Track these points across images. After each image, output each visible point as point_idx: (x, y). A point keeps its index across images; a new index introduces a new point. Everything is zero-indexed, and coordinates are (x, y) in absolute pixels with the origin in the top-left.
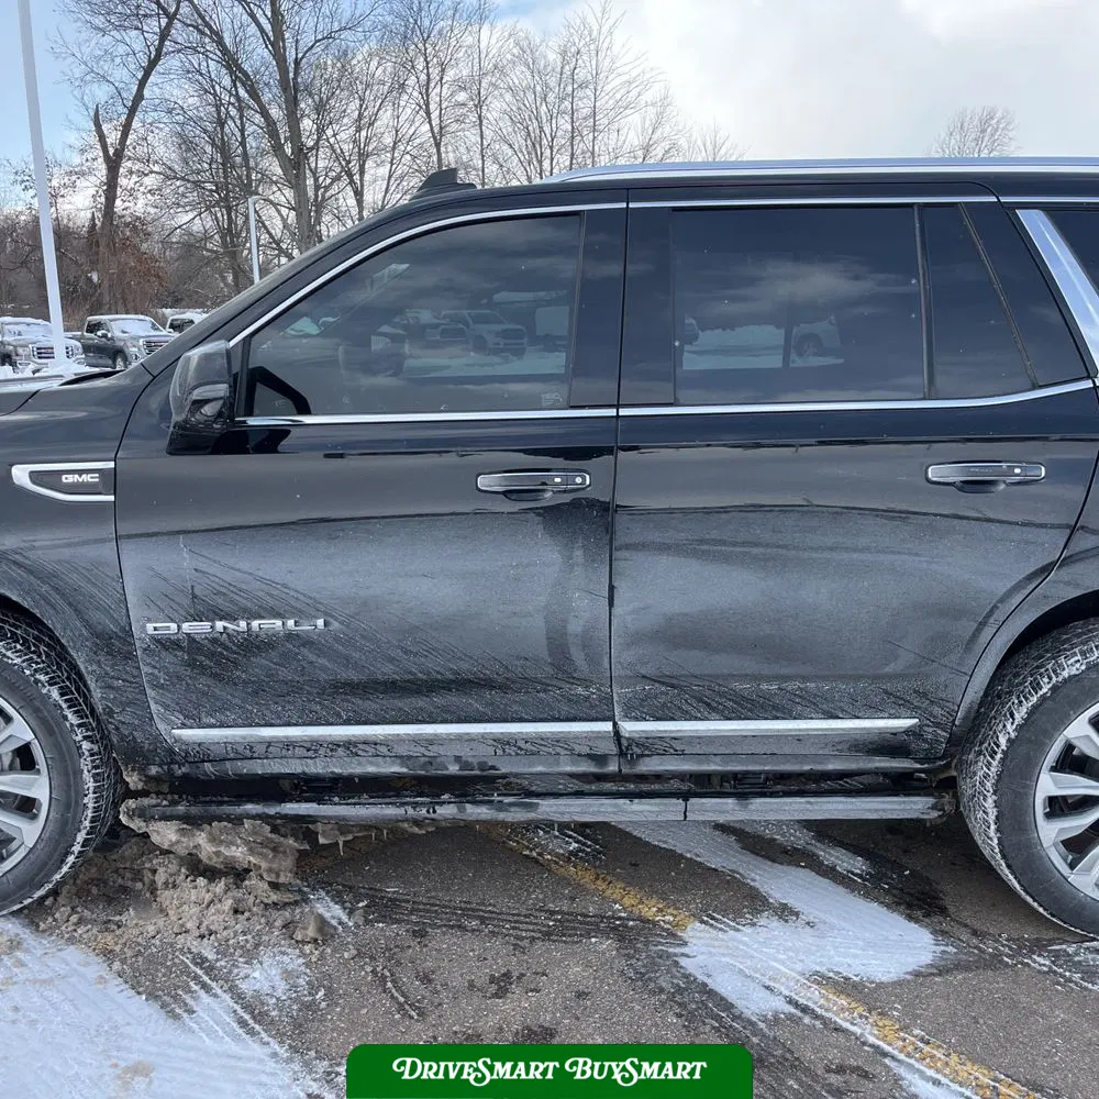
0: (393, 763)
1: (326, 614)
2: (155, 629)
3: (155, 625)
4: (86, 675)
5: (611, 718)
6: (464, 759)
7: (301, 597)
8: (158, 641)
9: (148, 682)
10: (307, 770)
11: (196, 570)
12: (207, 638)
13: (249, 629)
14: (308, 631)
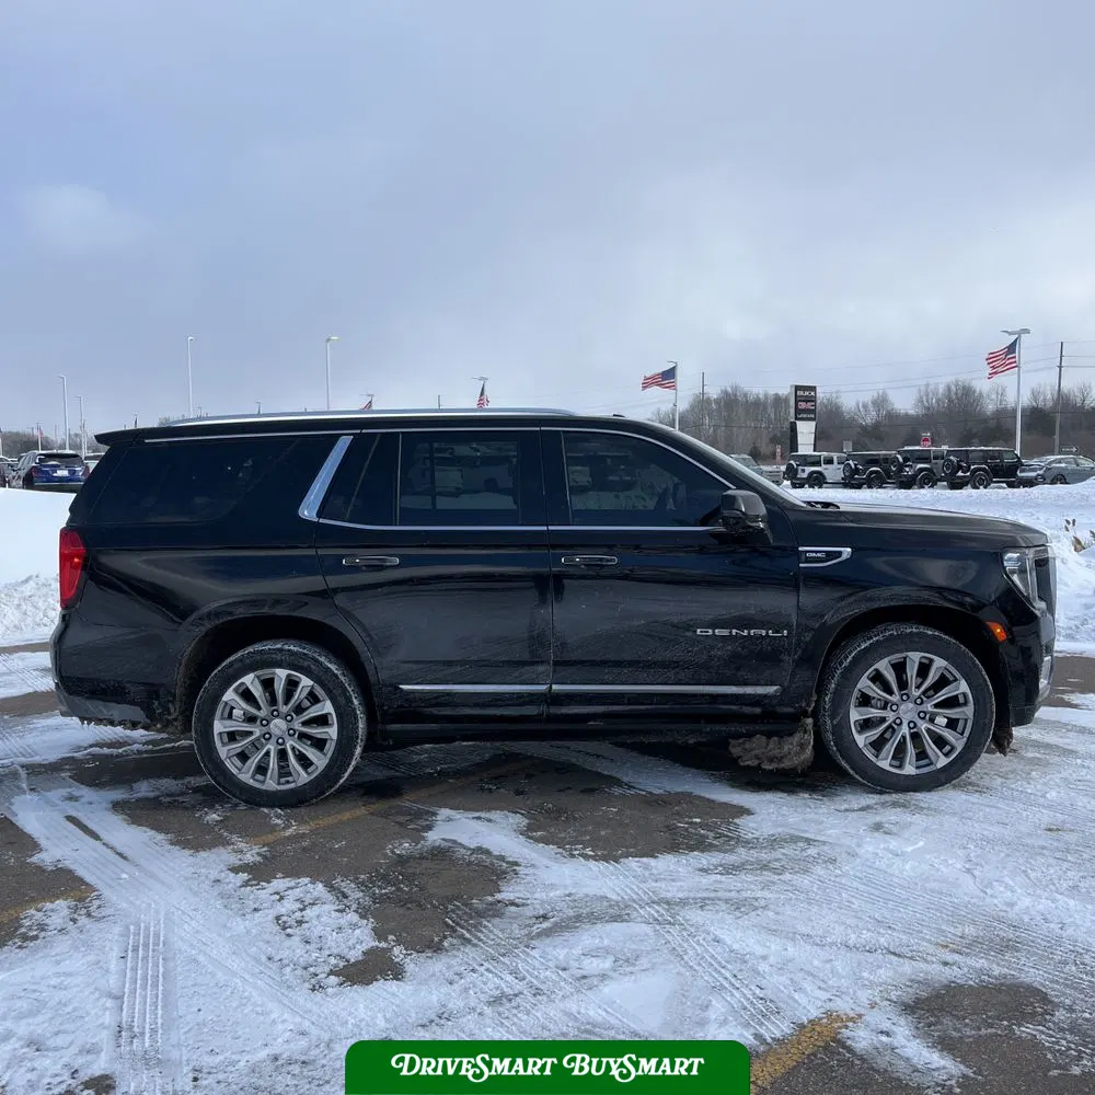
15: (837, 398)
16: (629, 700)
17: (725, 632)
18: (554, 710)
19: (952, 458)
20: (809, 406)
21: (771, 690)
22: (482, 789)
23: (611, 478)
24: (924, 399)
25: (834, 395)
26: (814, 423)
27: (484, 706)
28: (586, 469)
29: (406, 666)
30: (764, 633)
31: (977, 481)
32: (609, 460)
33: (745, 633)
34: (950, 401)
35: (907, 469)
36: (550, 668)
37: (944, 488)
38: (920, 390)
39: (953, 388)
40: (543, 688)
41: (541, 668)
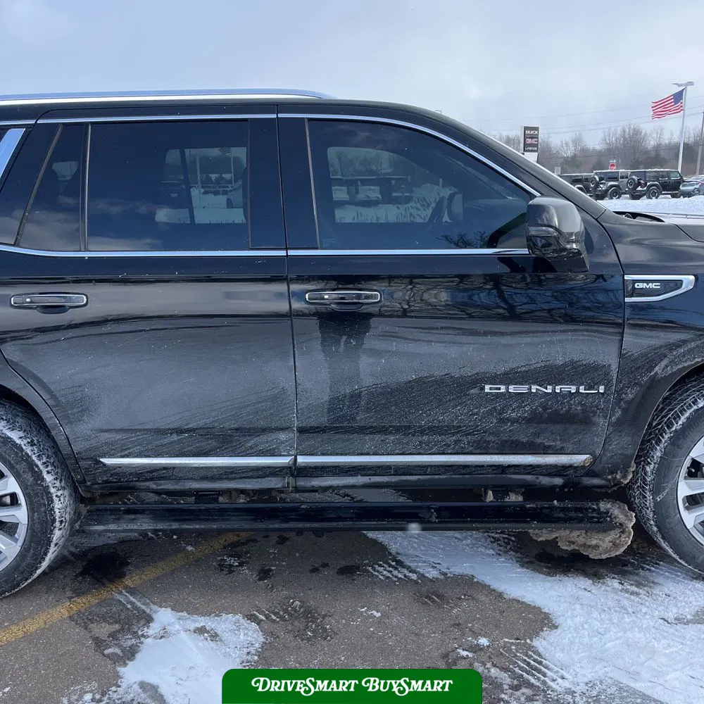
15: (549, 138)
16: (396, 471)
17: (523, 389)
18: (302, 482)
19: (634, 177)
20: (533, 141)
21: (580, 459)
22: (221, 566)
23: (394, 194)
24: (607, 138)
25: (546, 136)
26: (537, 154)
27: (213, 479)
28: (377, 188)
29: (106, 435)
30: (573, 389)
31: (652, 193)
32: (393, 182)
33: (549, 390)
34: (625, 139)
35: (601, 186)
36: (294, 435)
37: (627, 198)
38: (604, 132)
39: (627, 130)
40: (284, 461)
41: (282, 436)
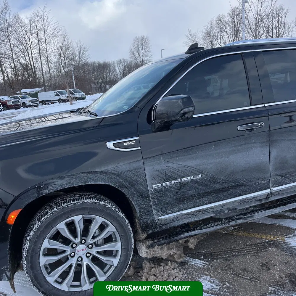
0: (211, 214)
1: (201, 173)
2: (155, 187)
3: (155, 185)
4: (135, 205)
5: (269, 188)
6: (229, 208)
7: (195, 169)
8: (156, 190)
9: (153, 204)
10: (189, 221)
11: (166, 166)
12: (169, 187)
13: (181, 181)
14: (197, 179)
